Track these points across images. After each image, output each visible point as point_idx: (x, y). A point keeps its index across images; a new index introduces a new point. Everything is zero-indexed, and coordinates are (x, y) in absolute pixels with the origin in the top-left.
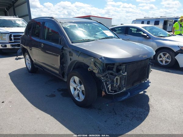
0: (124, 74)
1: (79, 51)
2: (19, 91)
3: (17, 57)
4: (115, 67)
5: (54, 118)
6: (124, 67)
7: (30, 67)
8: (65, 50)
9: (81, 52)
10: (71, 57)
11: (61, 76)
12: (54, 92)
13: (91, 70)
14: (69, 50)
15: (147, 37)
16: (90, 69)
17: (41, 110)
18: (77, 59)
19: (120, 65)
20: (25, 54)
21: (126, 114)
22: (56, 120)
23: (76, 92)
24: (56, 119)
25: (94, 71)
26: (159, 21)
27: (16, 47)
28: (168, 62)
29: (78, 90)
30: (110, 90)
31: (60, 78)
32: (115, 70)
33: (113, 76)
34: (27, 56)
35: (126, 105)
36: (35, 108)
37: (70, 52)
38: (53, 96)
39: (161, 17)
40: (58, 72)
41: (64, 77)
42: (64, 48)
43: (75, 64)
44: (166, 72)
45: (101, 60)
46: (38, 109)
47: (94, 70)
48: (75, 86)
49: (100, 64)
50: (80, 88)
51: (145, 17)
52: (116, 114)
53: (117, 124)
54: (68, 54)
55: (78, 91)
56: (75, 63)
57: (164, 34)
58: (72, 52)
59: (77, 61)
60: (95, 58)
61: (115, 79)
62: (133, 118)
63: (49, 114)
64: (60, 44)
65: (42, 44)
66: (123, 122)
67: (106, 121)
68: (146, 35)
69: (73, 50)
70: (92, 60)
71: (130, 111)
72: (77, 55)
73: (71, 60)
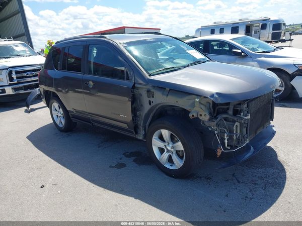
0: (247, 118)
1: (165, 88)
2: (60, 165)
3: (28, 107)
4: (231, 107)
5: (142, 202)
6: (246, 105)
7: (63, 122)
8: (138, 88)
9: (170, 89)
10: (152, 99)
11: (132, 132)
12: (121, 159)
13: (196, 116)
14: (147, 87)
15: (243, 54)
16: (193, 116)
17: (115, 192)
18: (165, 101)
19: (240, 104)
20: (51, 102)
21: (252, 181)
22: (146, 204)
23: (166, 155)
24: (146, 202)
25: (201, 118)
26: (238, 27)
27: (22, 92)
28: (280, 91)
29: (168, 151)
30: (226, 145)
31: (129, 134)
32: (231, 112)
33: (231, 123)
34: (56, 105)
35: (245, 166)
36: (102, 189)
37: (148, 91)
38: (121, 166)
39: (240, 20)
40: (125, 126)
41: (136, 133)
42: (136, 85)
43: (157, 110)
44: (281, 107)
45: (212, 99)
46: (108, 191)
47: (201, 115)
48: (162, 145)
49: (206, 106)
50: (173, 148)
51: (215, 23)
52: (239, 182)
53: (246, 197)
54: (144, 94)
55: (169, 154)
56: (157, 107)
57: (263, 48)
58: (152, 90)
59: (162, 105)
60: (200, 96)
61: (235, 126)
62: (266, 185)
63: (131, 196)
64: (127, 79)
65: (91, 83)
66: (254, 193)
67: (227, 196)
68: (240, 51)
69: (154, 87)
70: (198, 100)
71: (255, 174)
72: (163, 94)
73: (150, 104)
